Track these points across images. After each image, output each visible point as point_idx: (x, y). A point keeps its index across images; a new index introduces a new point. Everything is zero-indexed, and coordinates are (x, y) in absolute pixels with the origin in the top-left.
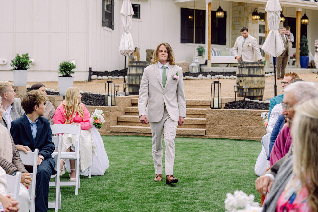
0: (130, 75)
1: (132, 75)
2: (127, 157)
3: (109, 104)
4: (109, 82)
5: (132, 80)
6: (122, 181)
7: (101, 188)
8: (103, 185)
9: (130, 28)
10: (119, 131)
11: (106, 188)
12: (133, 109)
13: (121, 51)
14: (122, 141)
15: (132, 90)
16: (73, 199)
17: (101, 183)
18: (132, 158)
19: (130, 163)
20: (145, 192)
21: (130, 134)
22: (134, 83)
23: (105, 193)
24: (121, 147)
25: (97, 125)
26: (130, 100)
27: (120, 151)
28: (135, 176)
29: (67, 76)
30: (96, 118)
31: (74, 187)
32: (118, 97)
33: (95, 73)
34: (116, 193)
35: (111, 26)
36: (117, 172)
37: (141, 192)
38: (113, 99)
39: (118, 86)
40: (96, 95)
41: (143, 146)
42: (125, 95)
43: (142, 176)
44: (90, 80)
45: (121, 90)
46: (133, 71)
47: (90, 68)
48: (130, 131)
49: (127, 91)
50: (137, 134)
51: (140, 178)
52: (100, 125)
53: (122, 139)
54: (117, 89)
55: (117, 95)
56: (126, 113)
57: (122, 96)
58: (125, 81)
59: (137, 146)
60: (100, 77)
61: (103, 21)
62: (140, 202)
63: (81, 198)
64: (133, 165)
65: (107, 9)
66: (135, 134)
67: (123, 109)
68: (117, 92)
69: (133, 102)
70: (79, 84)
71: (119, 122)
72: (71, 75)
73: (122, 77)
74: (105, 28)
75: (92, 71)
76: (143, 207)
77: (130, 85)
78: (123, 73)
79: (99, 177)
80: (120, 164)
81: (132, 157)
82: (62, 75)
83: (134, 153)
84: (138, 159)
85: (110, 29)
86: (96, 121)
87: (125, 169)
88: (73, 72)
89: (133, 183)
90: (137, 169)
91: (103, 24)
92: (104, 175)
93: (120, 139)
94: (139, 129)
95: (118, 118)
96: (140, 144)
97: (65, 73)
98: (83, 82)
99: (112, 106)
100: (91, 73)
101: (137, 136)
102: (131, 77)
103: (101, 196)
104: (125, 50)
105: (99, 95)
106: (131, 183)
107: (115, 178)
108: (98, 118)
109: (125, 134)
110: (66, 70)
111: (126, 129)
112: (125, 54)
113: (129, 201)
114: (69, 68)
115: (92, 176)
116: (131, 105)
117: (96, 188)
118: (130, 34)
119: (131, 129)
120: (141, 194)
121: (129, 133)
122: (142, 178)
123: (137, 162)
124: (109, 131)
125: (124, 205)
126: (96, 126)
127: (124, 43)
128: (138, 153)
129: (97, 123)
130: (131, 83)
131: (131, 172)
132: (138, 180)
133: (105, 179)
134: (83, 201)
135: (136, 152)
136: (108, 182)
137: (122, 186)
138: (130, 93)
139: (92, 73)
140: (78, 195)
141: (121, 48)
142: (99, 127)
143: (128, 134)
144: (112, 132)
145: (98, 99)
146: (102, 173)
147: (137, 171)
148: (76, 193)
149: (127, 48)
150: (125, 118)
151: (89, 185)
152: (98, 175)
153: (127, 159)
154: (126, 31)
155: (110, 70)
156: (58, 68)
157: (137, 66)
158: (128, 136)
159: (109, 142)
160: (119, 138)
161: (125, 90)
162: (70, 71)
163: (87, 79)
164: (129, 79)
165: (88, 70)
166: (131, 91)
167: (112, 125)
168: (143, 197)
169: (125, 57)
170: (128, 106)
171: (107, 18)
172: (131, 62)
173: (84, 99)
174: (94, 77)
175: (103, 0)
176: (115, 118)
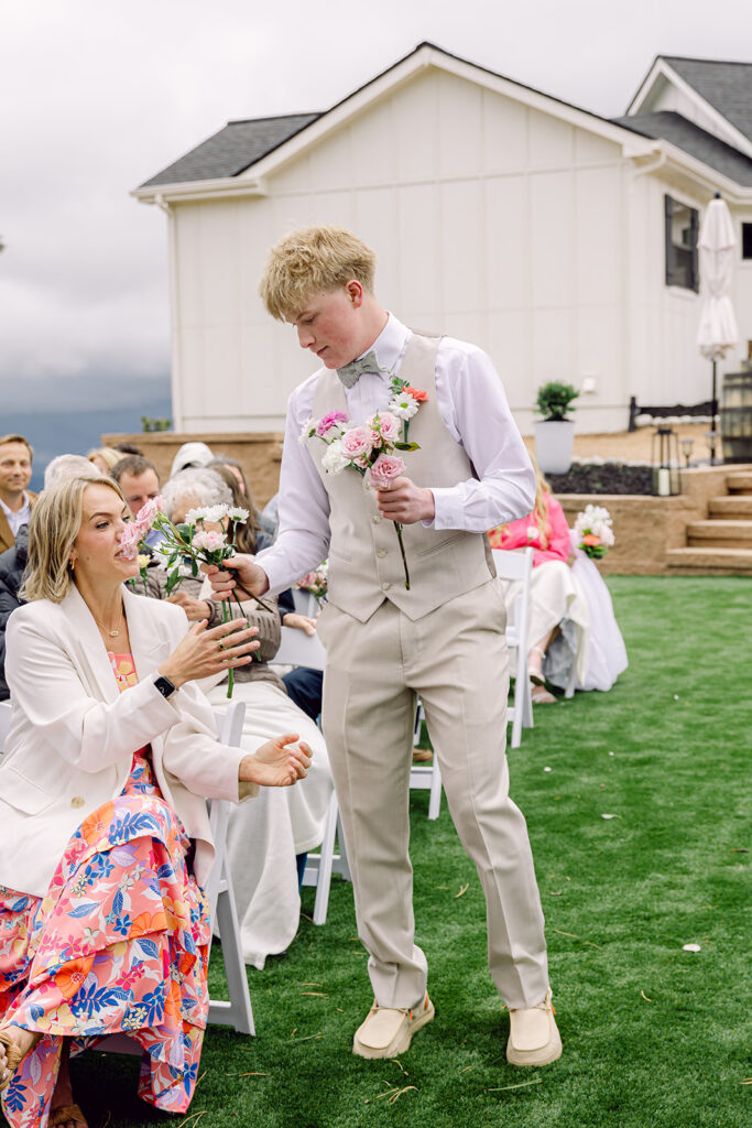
0: (725, 411)
1: (731, 411)
2: (693, 638)
3: (664, 488)
4: (664, 434)
5: (732, 425)
6: (655, 708)
7: (589, 728)
9: (728, 282)
10: (688, 562)
11: (604, 726)
12: (729, 503)
13: (702, 347)
14: (695, 591)
15: (734, 450)
18: (706, 640)
19: (695, 655)
20: (713, 742)
21: (721, 572)
22: (737, 433)
23: (595, 744)
24: (686, 607)
25: (592, 551)
26: (720, 480)
27: (678, 621)
28: (696, 695)
29: (558, 418)
30: (588, 533)
32: (692, 471)
33: (644, 410)
34: (626, 743)
35: (692, 282)
36: (650, 681)
37: (699, 743)
38: (675, 478)
39: (691, 443)
40: (634, 469)
42: (713, 465)
43: (718, 694)
44: (633, 427)
45: (702, 450)
46: (734, 400)
47: (633, 399)
48: (719, 562)
49: (720, 455)
50: (739, 573)
51: (708, 701)
52: (599, 550)
53: (697, 586)
54: (687, 449)
55: (688, 465)
56: (712, 514)
57: (705, 468)
58: (714, 428)
59: (730, 606)
60: (658, 421)
61: (671, 271)
62: (686, 776)
63: (526, 757)
64: (703, 661)
65: (685, 241)
66: (730, 572)
67: (703, 506)
68: (687, 457)
69: (734, 485)
70: (604, 440)
71: (691, 539)
72: (569, 415)
73: (708, 419)
74: (676, 290)
75: (641, 403)
77: (727, 440)
78: (711, 408)
79: (596, 697)
80: (666, 658)
81: (707, 636)
82: (546, 417)
83: (715, 625)
85: (688, 293)
86: (589, 540)
87: (674, 672)
88: (572, 409)
89: (685, 715)
91: (670, 280)
92: (610, 691)
93: (693, 587)
95: (688, 528)
96: (740, 599)
97: (552, 410)
98: (614, 435)
99: (672, 495)
100: (635, 409)
101: (739, 577)
102: (728, 417)
104: (714, 346)
105: (643, 469)
106: (678, 715)
107: (639, 699)
108: (595, 532)
109: (706, 572)
110: (555, 404)
111: (707, 557)
112: (716, 354)
114: (562, 398)
115: (577, 691)
116: (725, 491)
118: (726, 301)
119: (722, 557)
120: (697, 751)
121: (716, 568)
122: (716, 702)
123: (716, 651)
124: (662, 565)
126: (587, 553)
127: (708, 327)
128: (727, 626)
129: (592, 547)
130: (728, 433)
131: (689, 681)
132: (702, 706)
133: (611, 703)
134: (528, 767)
135: (725, 623)
136: (616, 710)
137: (651, 722)
138: (728, 461)
139: (637, 411)
140: (519, 751)
141: (703, 337)
142: (598, 557)
143: (713, 572)
144: (671, 567)
145: (639, 478)
146: (606, 683)
147: (707, 680)
148: (515, 743)
149: (716, 338)
150: (708, 528)
151: (561, 718)
152: (595, 690)
153: (690, 642)
154: (714, 291)
156: (535, 398)
157: (744, 387)
158: (712, 576)
159: (658, 594)
160: (689, 582)
161: (713, 452)
162: (564, 405)
163: (625, 424)
164: (723, 422)
165: (628, 402)
166: (729, 453)
167: (673, 547)
169: (715, 364)
170: (720, 494)
171: (683, 266)
172: (729, 377)
173: (602, 479)
174: (643, 419)
175: (669, 217)
176: (682, 529)
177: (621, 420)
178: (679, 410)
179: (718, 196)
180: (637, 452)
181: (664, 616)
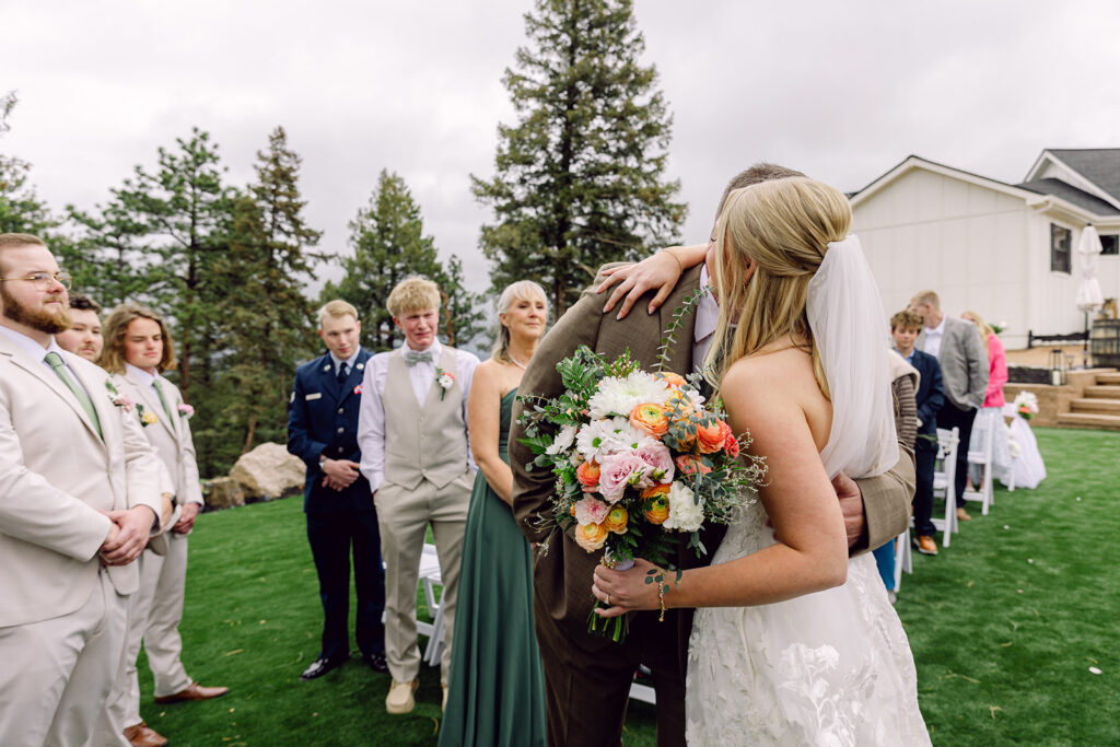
0: (1094, 340)
1: (1098, 340)
2: (1081, 463)
3: (1057, 381)
4: (1055, 351)
5: (1098, 347)
7: (1026, 507)
8: (1031, 503)
10: (1072, 421)
11: (1035, 507)
12: (1098, 390)
13: (1079, 305)
14: (1077, 437)
15: (1099, 361)
16: (980, 519)
17: (1028, 499)
18: (1090, 465)
19: (1084, 473)
20: (1105, 521)
21: (1091, 428)
22: (1101, 351)
23: (1032, 516)
24: (1073, 446)
26: (1092, 376)
27: (1070, 453)
31: (981, 503)
32: (1073, 372)
33: (1037, 338)
34: (1051, 518)
35: (1067, 268)
36: (1059, 485)
37: (1097, 521)
38: (1063, 376)
39: (1072, 357)
40: (1035, 370)
41: (1113, 447)
42: (1086, 369)
43: (1104, 495)
44: (1030, 347)
45: (1078, 361)
46: (1100, 334)
47: (1031, 332)
48: (1091, 422)
49: (1090, 363)
51: (1098, 498)
53: (1078, 435)
54: (1070, 360)
55: (1071, 369)
56: (1086, 395)
57: (1081, 371)
58: (1086, 349)
59: (1102, 446)
60: (1047, 343)
61: (1054, 263)
62: (1092, 538)
63: (992, 519)
64: (1090, 476)
66: (1101, 428)
67: (1080, 390)
68: (1070, 364)
69: (1100, 380)
70: (1013, 354)
71: (1073, 408)
73: (1082, 342)
74: (1056, 273)
75: (1035, 334)
76: (1095, 546)
77: (1095, 355)
78: (1085, 336)
81: (1090, 463)
83: (1093, 457)
84: (1097, 467)
85: (1065, 274)
87: (1073, 481)
90: (1095, 483)
91: (1053, 268)
93: (1075, 435)
94: (1110, 421)
95: (1071, 403)
98: (1017, 351)
99: (1061, 384)
100: (1031, 337)
101: (1104, 430)
102: (1096, 343)
103: (1023, 520)
104: (1086, 305)
105: (1041, 370)
107: (1054, 495)
108: (1027, 405)
109: (1083, 427)
111: (1084, 419)
112: (1087, 309)
113: (1073, 534)
115: (1016, 488)
116: (1095, 383)
117: (1019, 507)
119: (1093, 419)
120: (1096, 525)
121: (1089, 425)
122: (1103, 499)
123: (1098, 471)
124: (1055, 422)
125: (1063, 538)
127: (1083, 295)
130: (1096, 351)
131: (1084, 487)
132: (1094, 501)
133: (1037, 495)
134: (994, 525)
135: (1101, 456)
137: (1064, 508)
138: (1095, 367)
139: (1033, 338)
140: (988, 516)
141: (1080, 301)
143: (1087, 427)
144: (1060, 423)
145: (1039, 375)
146: (1033, 484)
147: (1096, 487)
148: (985, 511)
149: (1089, 300)
150: (1085, 403)
151: (1009, 501)
153: (1080, 465)
154: (1087, 275)
155: (1065, 332)
157: (1106, 327)
158: (1087, 430)
160: (1072, 432)
161: (1085, 362)
163: (1025, 345)
164: (1093, 345)
165: (1027, 333)
166: (1097, 362)
167: (1061, 414)
168: (1098, 529)
169: (1087, 315)
170: (1092, 385)
171: (1062, 259)
172: (1096, 321)
173: (1016, 375)
174: (1037, 343)
175: (1053, 235)
176: (1067, 403)
177: (1024, 343)
178: (1059, 338)
179: (1089, 225)
180: (1038, 360)
181: (1061, 450)
